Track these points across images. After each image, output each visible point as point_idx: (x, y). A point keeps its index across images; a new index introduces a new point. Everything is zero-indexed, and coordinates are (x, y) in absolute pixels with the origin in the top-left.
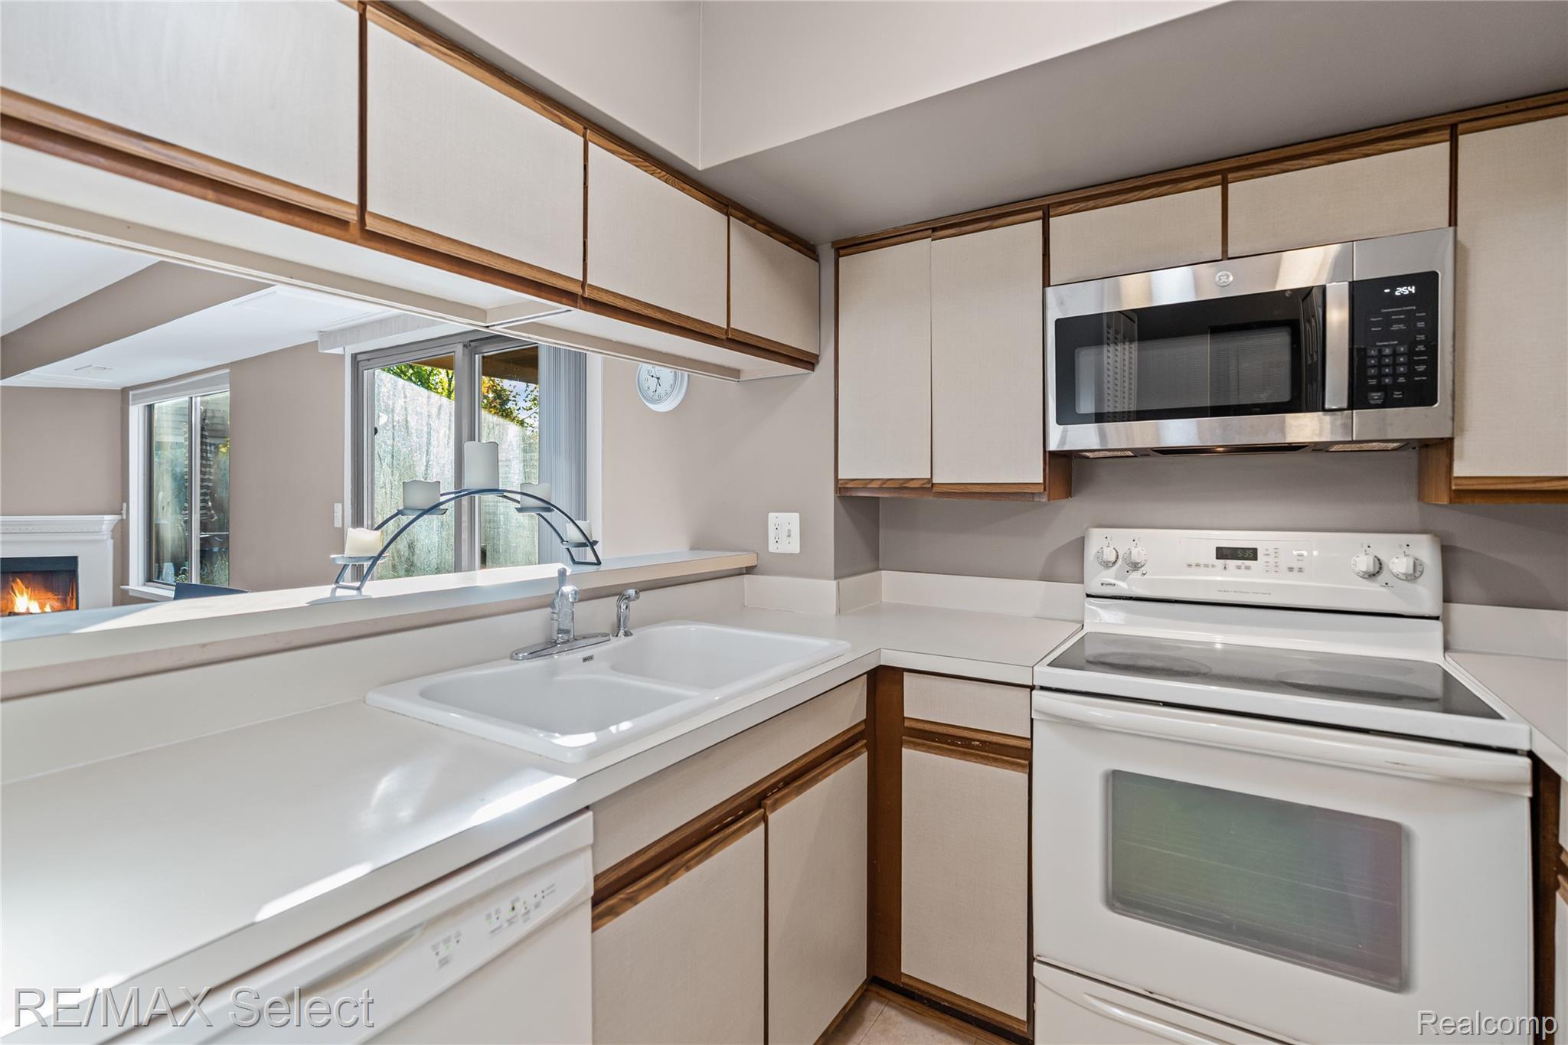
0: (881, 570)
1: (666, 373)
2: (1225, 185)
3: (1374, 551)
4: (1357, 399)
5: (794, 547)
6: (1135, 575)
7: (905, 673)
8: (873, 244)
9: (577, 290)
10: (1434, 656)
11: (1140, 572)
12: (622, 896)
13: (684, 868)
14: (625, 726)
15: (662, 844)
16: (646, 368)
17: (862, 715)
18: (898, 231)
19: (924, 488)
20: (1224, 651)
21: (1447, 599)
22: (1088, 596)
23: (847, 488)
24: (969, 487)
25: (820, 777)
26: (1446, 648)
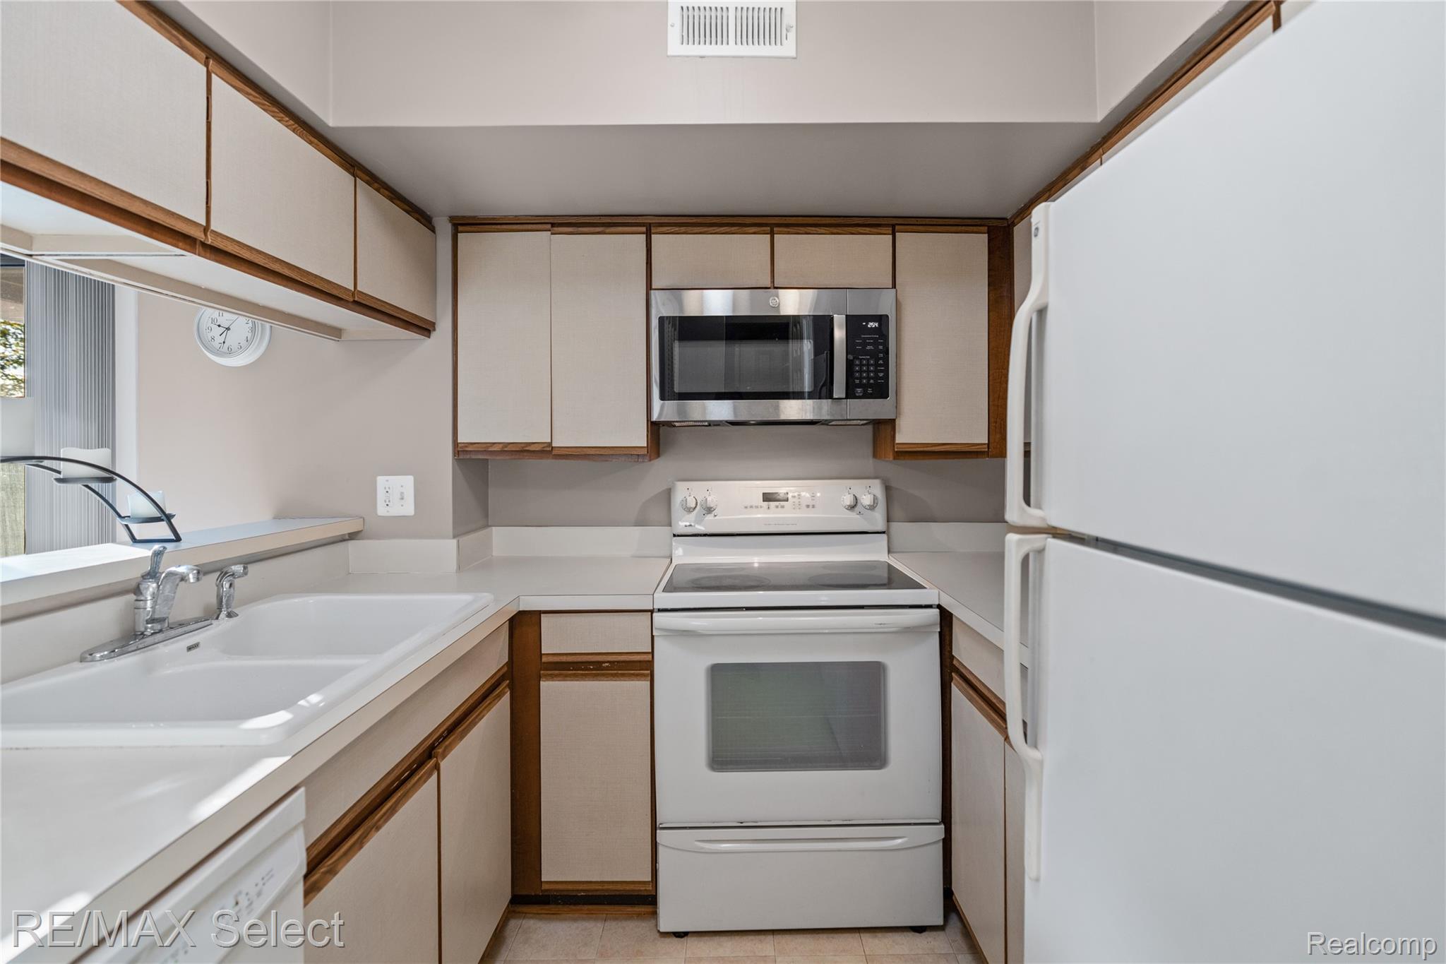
0: (491, 526)
1: (241, 324)
2: (772, 234)
3: (854, 491)
4: (850, 394)
5: (408, 509)
6: (710, 517)
7: (542, 615)
8: (493, 226)
9: (199, 235)
10: (883, 557)
11: (713, 515)
12: (322, 870)
13: (374, 829)
14: (314, 698)
15: (354, 809)
16: (209, 314)
17: (506, 659)
18: (519, 219)
19: (544, 451)
20: (759, 568)
21: (889, 520)
22: (674, 536)
23: (467, 451)
24: (585, 450)
25: (477, 720)
26: (889, 552)
